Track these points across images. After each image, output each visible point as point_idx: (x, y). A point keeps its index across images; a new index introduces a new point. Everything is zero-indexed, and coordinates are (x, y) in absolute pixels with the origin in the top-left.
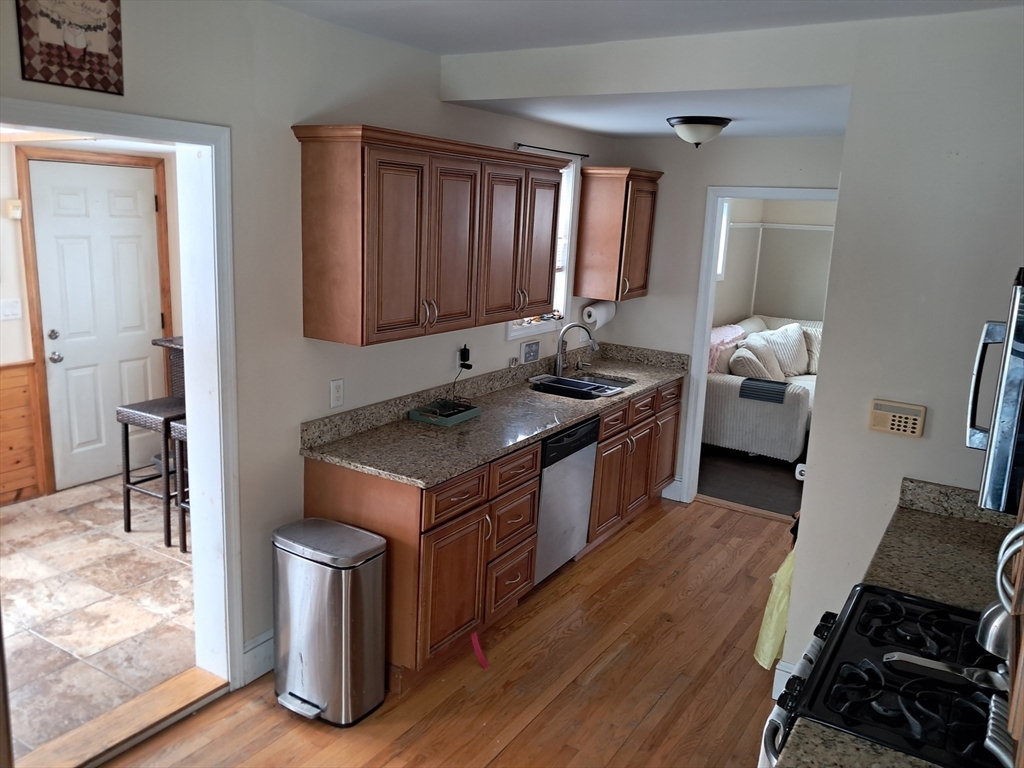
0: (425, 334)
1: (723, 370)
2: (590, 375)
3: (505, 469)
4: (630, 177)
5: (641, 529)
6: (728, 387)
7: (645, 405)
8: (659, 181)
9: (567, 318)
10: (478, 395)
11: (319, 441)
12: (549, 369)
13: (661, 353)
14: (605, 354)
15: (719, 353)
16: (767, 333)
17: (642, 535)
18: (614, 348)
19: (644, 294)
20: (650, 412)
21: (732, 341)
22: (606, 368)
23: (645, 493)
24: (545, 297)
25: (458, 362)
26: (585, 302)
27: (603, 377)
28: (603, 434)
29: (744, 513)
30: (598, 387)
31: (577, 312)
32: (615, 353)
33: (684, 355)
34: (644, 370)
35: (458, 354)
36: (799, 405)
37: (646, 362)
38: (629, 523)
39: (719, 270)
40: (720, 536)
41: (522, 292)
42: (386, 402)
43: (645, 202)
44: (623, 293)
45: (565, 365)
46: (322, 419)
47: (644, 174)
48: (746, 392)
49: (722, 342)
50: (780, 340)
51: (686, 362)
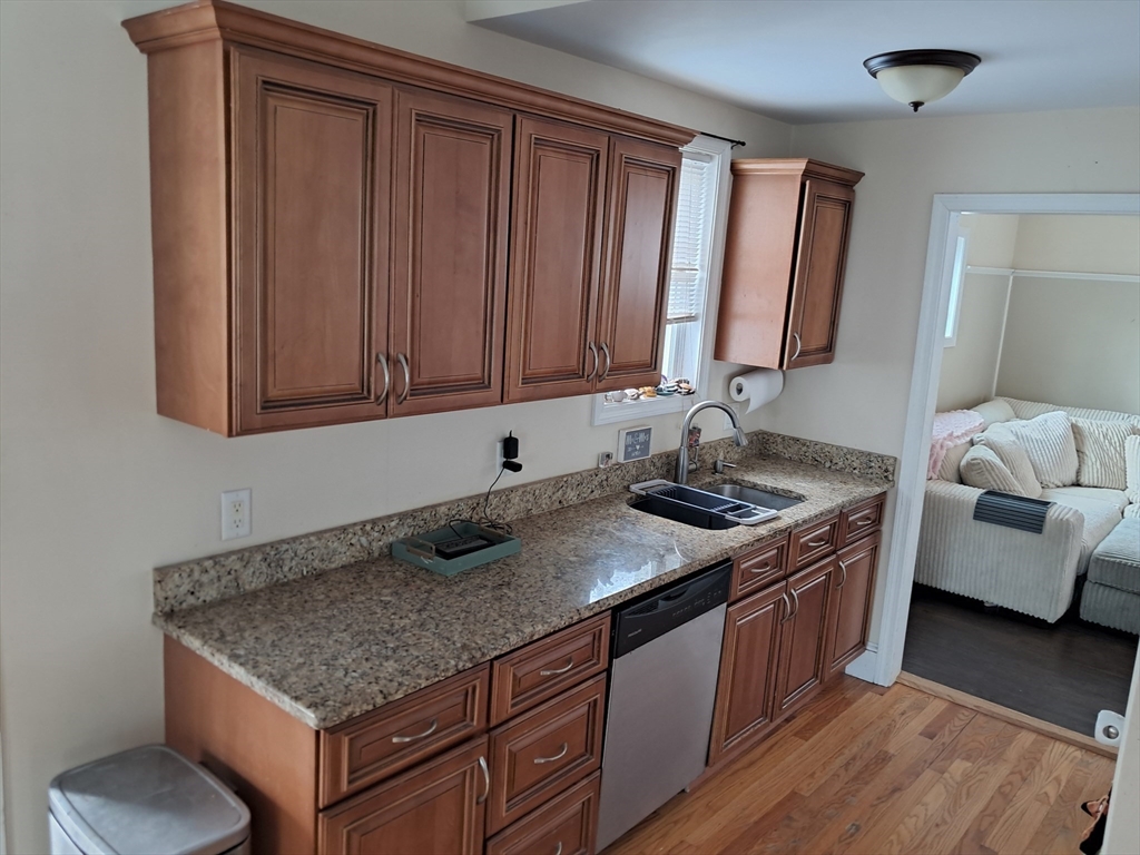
0: (386, 416)
1: (949, 477)
2: (734, 482)
3: (527, 668)
4: (807, 174)
5: (804, 733)
6: (957, 504)
7: (818, 539)
8: (856, 187)
9: (702, 392)
10: (534, 512)
11: (191, 600)
12: (668, 471)
13: (851, 452)
14: (764, 449)
15: (944, 452)
16: (1017, 424)
17: (807, 745)
18: (779, 440)
19: (828, 360)
20: (827, 548)
21: (966, 434)
22: (763, 470)
23: (816, 675)
24: (647, 358)
25: (500, 459)
26: (735, 369)
27: (754, 487)
28: (737, 589)
29: (977, 711)
30: (739, 507)
31: (720, 384)
32: (780, 448)
33: (889, 458)
34: (823, 478)
35: (499, 447)
36: (1067, 537)
37: (828, 465)
38: (787, 720)
39: (948, 334)
40: (933, 754)
41: (600, 348)
42: (344, 529)
43: (832, 215)
44: (790, 357)
45: (693, 466)
46: (199, 562)
47: (831, 172)
48: (983, 512)
49: (951, 435)
50: (1035, 435)
51: (891, 469)
